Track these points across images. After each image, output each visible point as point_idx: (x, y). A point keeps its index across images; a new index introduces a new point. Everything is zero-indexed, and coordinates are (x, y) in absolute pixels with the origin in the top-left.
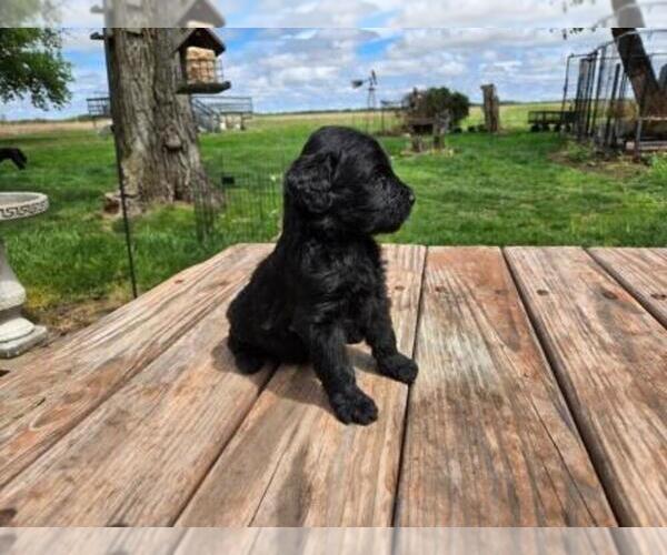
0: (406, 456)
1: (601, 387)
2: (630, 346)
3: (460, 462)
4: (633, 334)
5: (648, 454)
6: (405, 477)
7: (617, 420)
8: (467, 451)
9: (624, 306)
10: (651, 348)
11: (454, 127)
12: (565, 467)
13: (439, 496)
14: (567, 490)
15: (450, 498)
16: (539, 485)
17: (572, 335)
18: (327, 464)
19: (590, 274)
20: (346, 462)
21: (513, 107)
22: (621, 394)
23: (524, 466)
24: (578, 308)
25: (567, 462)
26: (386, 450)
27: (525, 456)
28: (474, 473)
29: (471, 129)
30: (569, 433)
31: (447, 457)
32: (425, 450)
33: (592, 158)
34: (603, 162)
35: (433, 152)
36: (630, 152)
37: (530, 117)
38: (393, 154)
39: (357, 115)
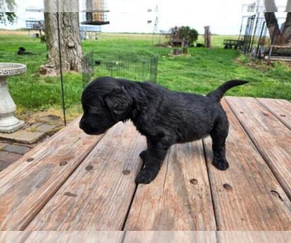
1: (266, 142)
2: (274, 131)
4: (275, 127)
5: (282, 160)
7: (271, 150)
9: (271, 118)
10: (281, 131)
11: (191, 44)
14: (259, 167)
16: (250, 166)
17: (254, 126)
19: (257, 107)
21: (216, 37)
22: (272, 144)
23: (245, 161)
24: (255, 118)
25: (257, 160)
33: (250, 62)
34: (255, 64)
35: (183, 55)
36: (266, 60)
37: (224, 42)
38: (165, 55)
39: (148, 35)
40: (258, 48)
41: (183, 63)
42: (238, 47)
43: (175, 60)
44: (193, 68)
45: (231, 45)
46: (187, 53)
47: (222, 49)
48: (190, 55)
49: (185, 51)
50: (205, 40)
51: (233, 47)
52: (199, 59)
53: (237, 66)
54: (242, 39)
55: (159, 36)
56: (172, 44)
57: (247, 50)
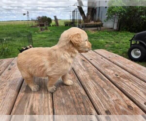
0: (54, 101)
1: (85, 78)
2: (88, 69)
3: (64, 99)
4: (88, 67)
5: (93, 88)
6: (54, 105)
7: (88, 83)
8: (65, 96)
9: (86, 62)
10: (91, 69)
11: (49, 25)
12: (81, 94)
13: (61, 106)
14: (82, 98)
15: (63, 106)
16: (78, 98)
17: (79, 69)
18: (38, 107)
19: (80, 57)
20: (42, 106)
21: (61, 21)
22: (88, 79)
23: (75, 96)
24: (79, 64)
25: (81, 93)
26: (49, 101)
27: (75, 94)
28: (67, 100)
29: (53, 26)
30: (81, 88)
31: (61, 98)
32: (57, 98)
35: (46, 31)
37: (64, 23)
38: (36, 32)
39: (25, 22)
41: (47, 35)
42: (71, 25)
43: (42, 34)
44: (52, 37)
45: (67, 24)
47: (64, 26)
48: (50, 31)
49: (46, 29)
50: (56, 22)
54: (72, 21)
55: (31, 21)
56: (39, 25)
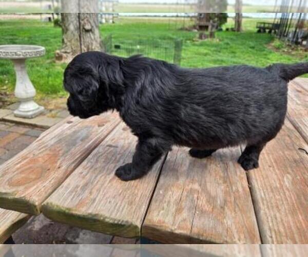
1: (297, 113)
2: (306, 104)
29: (227, 30)
33: (285, 48)
34: (290, 51)
35: (209, 39)
36: (304, 46)
37: (257, 25)
38: (190, 40)
40: (295, 31)
41: (210, 48)
42: (273, 31)
43: (201, 45)
44: (221, 54)
45: (264, 29)
46: (214, 37)
47: (255, 33)
48: (218, 40)
49: (212, 35)
50: (236, 23)
51: (267, 31)
52: (228, 44)
53: (271, 52)
54: (278, 22)
55: (183, 19)
56: (198, 27)
57: (283, 35)
